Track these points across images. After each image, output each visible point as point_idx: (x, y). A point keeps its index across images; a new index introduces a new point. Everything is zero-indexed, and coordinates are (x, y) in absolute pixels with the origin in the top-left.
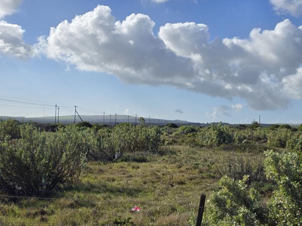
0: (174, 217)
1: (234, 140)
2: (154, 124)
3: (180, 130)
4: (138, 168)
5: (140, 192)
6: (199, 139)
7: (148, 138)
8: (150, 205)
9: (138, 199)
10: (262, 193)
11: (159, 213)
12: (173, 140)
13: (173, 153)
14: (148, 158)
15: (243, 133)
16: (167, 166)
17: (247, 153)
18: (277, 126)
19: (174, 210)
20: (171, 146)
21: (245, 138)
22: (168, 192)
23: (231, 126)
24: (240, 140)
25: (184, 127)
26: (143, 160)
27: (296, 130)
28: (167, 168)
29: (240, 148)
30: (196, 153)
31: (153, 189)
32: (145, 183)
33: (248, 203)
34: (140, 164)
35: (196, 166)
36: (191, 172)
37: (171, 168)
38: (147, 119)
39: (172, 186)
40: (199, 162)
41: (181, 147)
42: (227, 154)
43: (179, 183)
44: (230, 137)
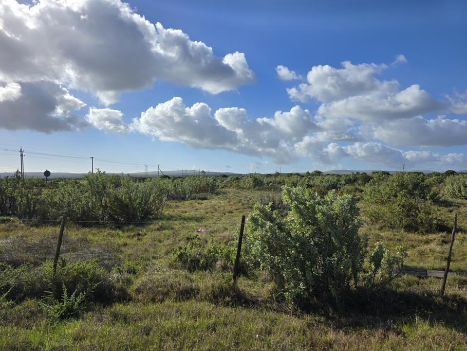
0: (226, 233)
1: (264, 184)
2: (212, 176)
3: (229, 179)
4: (202, 203)
5: (204, 219)
6: (241, 184)
7: (208, 184)
8: (210, 227)
9: (203, 224)
10: (282, 216)
11: (216, 231)
12: (225, 185)
13: (225, 193)
14: (208, 197)
15: (269, 179)
16: (221, 202)
17: (272, 192)
18: (291, 174)
19: (226, 229)
20: (223, 189)
21: (271, 182)
23: (262, 175)
24: (268, 184)
25: (232, 177)
26: (205, 199)
27: (303, 176)
29: (268, 189)
30: (240, 193)
31: (212, 217)
32: (207, 213)
34: (203, 201)
35: (240, 201)
36: (237, 205)
37: (223, 203)
38: (207, 172)
39: (225, 214)
40: (242, 198)
41: (230, 189)
42: (259, 193)
43: (229, 212)
44: (262, 182)
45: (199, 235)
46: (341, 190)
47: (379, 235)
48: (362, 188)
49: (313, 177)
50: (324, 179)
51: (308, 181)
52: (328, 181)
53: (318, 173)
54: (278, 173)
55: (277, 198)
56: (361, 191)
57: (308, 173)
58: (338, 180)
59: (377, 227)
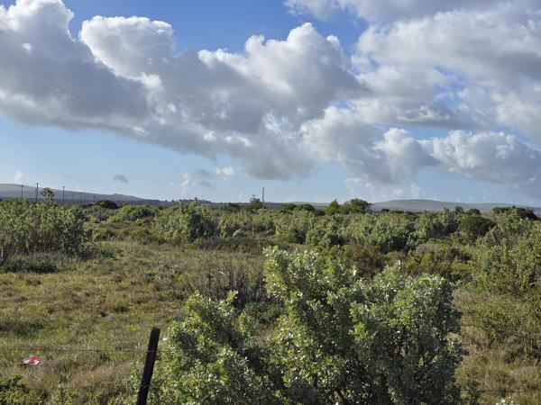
0: (105, 371)
1: (219, 231)
2: (72, 202)
3: (122, 212)
4: (39, 283)
5: (42, 327)
6: (156, 229)
7: (58, 228)
8: (60, 353)
9: (38, 342)
10: (263, 321)
11: (77, 365)
12: (108, 232)
13: (106, 254)
14: (59, 265)
15: (235, 218)
16: (95, 279)
17: (240, 254)
18: (292, 207)
19: (105, 358)
20: (103, 243)
21: (237, 227)
22: (97, 327)
23: (214, 206)
24: (230, 231)
25: (129, 207)
26: (49, 269)
27: (322, 213)
28: (94, 283)
29: (228, 244)
30: (150, 254)
31: (66, 322)
32: (51, 311)
33: (233, 340)
34: (43, 277)
35: (150, 278)
36: (139, 289)
37: (101, 283)
38: (59, 192)
39: (103, 315)
40: (156, 270)
41: (122, 243)
42: (205, 255)
43: (116, 310)
44: (212, 226)
45: (25, 377)
46: (417, 252)
47: (505, 375)
48: (467, 249)
49: (346, 217)
50: (373, 223)
51: (335, 228)
52: (385, 230)
53: (361, 207)
54: (258, 201)
55: (251, 272)
56: (466, 258)
57: (335, 205)
58: (411, 228)
59: (502, 353)
